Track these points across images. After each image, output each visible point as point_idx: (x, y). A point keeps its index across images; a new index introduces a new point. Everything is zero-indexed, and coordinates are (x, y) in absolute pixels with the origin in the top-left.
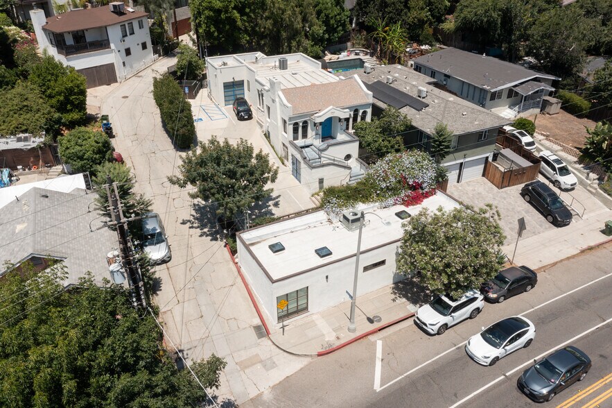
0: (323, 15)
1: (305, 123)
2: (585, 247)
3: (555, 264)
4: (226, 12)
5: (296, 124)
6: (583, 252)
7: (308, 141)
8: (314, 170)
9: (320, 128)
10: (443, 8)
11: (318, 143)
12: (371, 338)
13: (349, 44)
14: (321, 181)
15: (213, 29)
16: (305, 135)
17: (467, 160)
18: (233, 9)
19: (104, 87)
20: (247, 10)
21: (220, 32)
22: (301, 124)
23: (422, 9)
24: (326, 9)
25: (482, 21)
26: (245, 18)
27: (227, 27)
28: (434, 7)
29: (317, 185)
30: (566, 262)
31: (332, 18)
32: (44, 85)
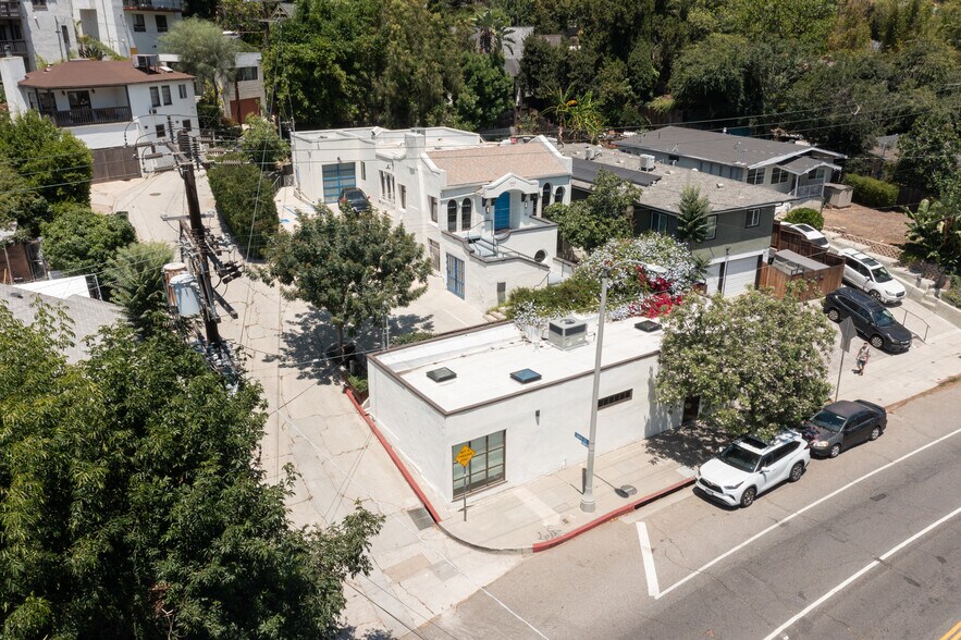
0: (474, 78)
1: (467, 201)
2: (944, 378)
3: (904, 403)
4: (323, 66)
5: (452, 203)
6: (942, 385)
7: (472, 233)
8: (489, 268)
9: (492, 210)
10: (650, 78)
11: (489, 235)
12: (626, 519)
13: (512, 129)
14: (501, 287)
15: (300, 95)
16: (466, 226)
17: (731, 258)
18: (334, 62)
19: (120, 183)
20: (357, 65)
21: (312, 101)
22: (461, 204)
23: (619, 80)
24: (478, 69)
25: (717, 80)
26: (353, 78)
27: (325, 92)
28: (636, 77)
29: (495, 295)
30: (922, 399)
31: (487, 84)
32: (18, 155)
